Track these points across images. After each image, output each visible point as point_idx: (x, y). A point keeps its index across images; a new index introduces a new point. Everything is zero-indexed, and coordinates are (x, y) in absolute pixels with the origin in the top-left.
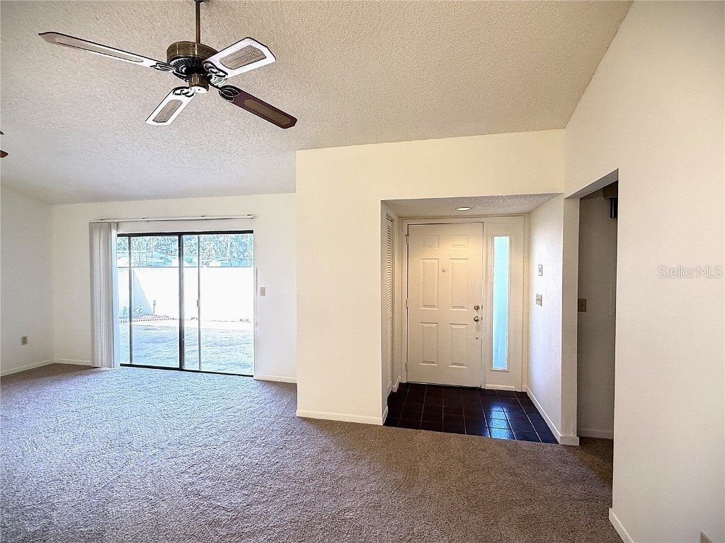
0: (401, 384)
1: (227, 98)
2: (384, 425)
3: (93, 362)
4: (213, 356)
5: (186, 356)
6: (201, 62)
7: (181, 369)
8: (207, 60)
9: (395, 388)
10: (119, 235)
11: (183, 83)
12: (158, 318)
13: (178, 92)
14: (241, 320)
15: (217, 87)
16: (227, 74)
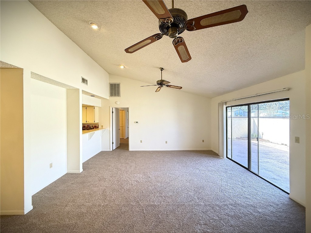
3: (219, 153)
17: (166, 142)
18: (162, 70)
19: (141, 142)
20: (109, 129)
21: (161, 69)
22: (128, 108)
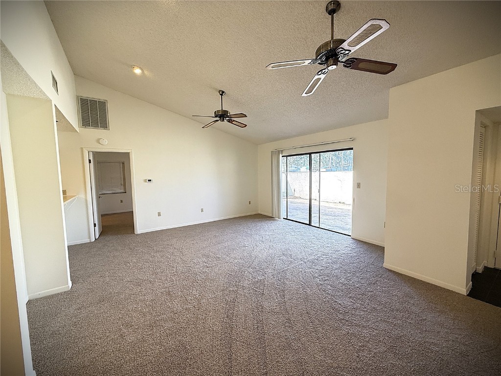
0: (486, 268)
1: (347, 67)
2: (468, 295)
3: (272, 214)
4: (325, 220)
5: (312, 219)
6: (335, 50)
7: (310, 225)
8: (340, 47)
9: (480, 269)
10: (282, 156)
11: (322, 67)
12: (296, 198)
13: (320, 73)
14: (340, 202)
15: (342, 62)
16: (350, 51)
17: (202, 210)
18: (222, 95)
19: (159, 214)
20: (82, 196)
21: (221, 93)
22: (129, 153)
